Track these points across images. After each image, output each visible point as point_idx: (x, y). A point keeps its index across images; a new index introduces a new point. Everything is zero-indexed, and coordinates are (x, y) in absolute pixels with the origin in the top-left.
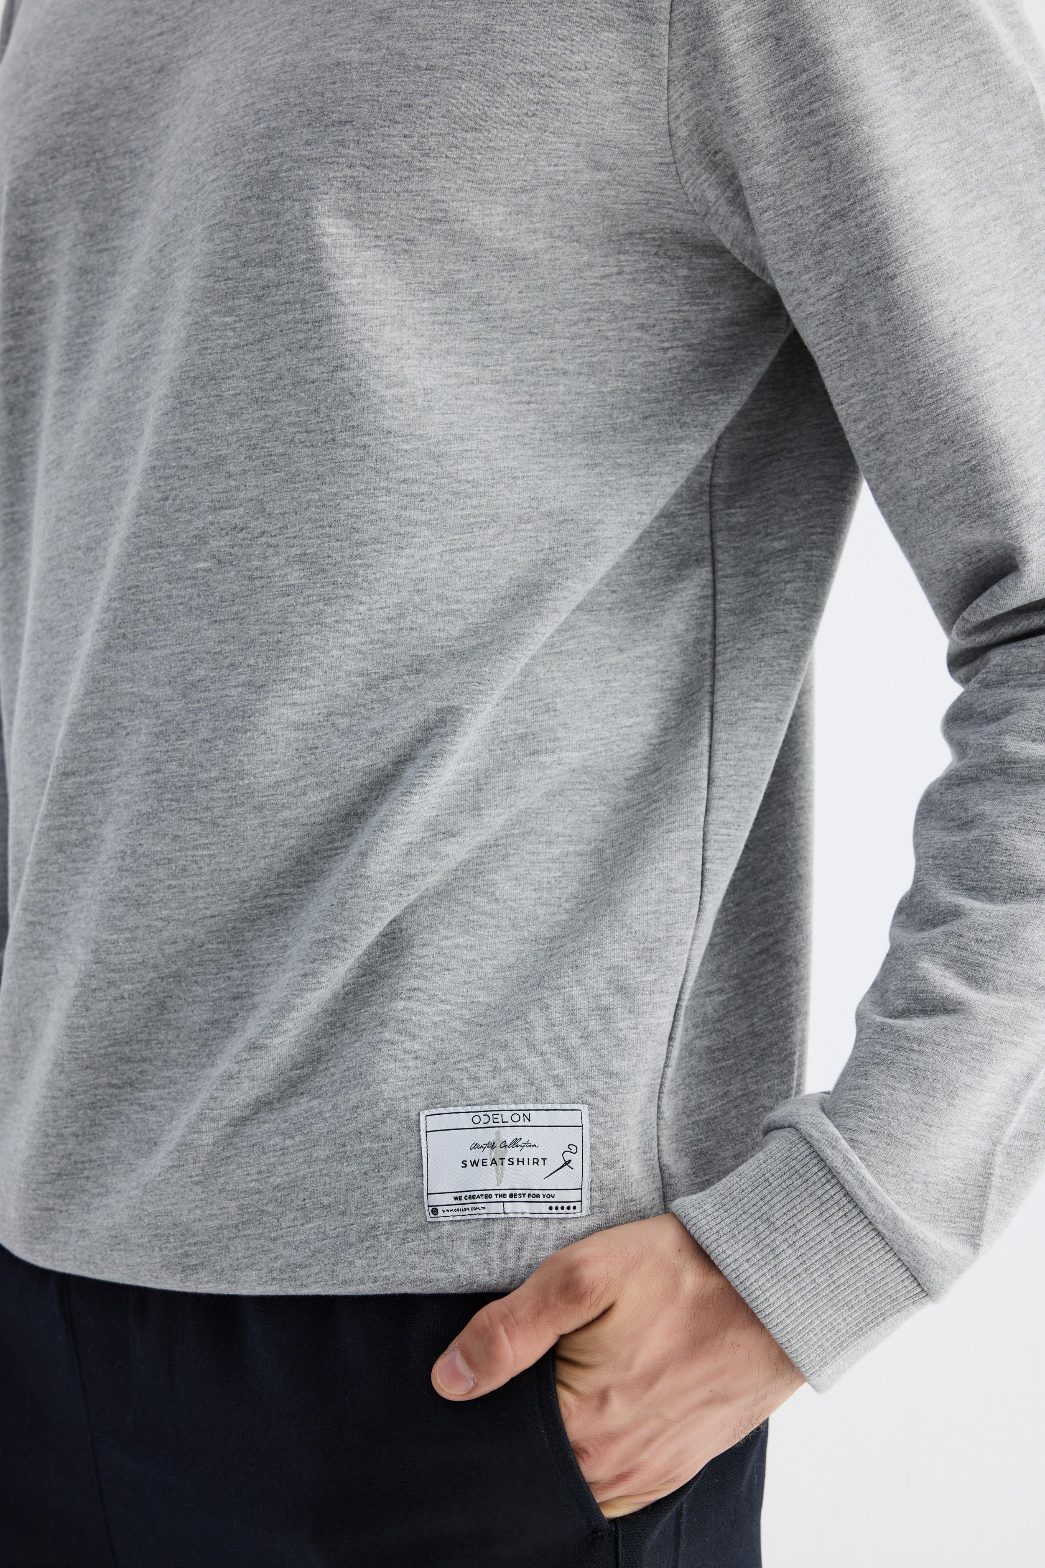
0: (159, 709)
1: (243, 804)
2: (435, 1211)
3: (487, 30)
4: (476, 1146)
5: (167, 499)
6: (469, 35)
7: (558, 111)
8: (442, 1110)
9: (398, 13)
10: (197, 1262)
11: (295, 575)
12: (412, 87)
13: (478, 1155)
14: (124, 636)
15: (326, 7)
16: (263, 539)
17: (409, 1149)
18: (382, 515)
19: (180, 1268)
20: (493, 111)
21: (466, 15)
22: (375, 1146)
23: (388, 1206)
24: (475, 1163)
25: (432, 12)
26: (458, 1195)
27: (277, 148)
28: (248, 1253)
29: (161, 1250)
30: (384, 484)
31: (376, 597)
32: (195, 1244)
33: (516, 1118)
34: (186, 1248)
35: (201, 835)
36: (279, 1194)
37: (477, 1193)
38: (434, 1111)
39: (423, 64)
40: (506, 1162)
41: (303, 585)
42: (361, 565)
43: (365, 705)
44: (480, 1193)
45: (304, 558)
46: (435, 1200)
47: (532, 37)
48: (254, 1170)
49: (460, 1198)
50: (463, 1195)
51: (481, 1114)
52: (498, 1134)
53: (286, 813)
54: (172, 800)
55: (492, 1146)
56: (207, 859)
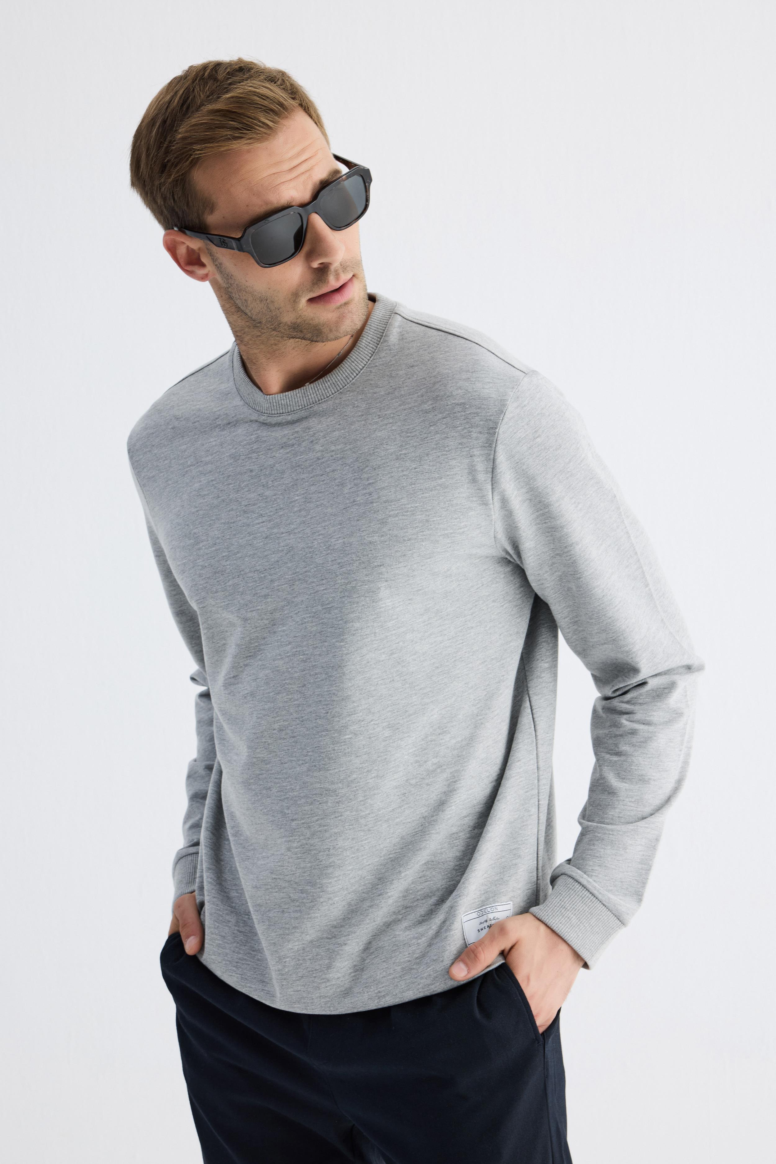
1: (381, 820)
3: (427, 521)
5: (328, 713)
6: (421, 524)
7: (458, 543)
11: (387, 733)
12: (404, 548)
14: (315, 766)
15: (356, 518)
16: (372, 723)
18: (415, 703)
19: (377, 998)
20: (436, 550)
25: (404, 517)
28: (406, 985)
29: (368, 992)
30: (414, 692)
32: (383, 987)
34: (379, 990)
35: (364, 836)
39: (406, 539)
41: (391, 736)
42: (412, 723)
43: (420, 774)
45: (390, 726)
47: (445, 520)
48: (407, 953)
53: (398, 820)
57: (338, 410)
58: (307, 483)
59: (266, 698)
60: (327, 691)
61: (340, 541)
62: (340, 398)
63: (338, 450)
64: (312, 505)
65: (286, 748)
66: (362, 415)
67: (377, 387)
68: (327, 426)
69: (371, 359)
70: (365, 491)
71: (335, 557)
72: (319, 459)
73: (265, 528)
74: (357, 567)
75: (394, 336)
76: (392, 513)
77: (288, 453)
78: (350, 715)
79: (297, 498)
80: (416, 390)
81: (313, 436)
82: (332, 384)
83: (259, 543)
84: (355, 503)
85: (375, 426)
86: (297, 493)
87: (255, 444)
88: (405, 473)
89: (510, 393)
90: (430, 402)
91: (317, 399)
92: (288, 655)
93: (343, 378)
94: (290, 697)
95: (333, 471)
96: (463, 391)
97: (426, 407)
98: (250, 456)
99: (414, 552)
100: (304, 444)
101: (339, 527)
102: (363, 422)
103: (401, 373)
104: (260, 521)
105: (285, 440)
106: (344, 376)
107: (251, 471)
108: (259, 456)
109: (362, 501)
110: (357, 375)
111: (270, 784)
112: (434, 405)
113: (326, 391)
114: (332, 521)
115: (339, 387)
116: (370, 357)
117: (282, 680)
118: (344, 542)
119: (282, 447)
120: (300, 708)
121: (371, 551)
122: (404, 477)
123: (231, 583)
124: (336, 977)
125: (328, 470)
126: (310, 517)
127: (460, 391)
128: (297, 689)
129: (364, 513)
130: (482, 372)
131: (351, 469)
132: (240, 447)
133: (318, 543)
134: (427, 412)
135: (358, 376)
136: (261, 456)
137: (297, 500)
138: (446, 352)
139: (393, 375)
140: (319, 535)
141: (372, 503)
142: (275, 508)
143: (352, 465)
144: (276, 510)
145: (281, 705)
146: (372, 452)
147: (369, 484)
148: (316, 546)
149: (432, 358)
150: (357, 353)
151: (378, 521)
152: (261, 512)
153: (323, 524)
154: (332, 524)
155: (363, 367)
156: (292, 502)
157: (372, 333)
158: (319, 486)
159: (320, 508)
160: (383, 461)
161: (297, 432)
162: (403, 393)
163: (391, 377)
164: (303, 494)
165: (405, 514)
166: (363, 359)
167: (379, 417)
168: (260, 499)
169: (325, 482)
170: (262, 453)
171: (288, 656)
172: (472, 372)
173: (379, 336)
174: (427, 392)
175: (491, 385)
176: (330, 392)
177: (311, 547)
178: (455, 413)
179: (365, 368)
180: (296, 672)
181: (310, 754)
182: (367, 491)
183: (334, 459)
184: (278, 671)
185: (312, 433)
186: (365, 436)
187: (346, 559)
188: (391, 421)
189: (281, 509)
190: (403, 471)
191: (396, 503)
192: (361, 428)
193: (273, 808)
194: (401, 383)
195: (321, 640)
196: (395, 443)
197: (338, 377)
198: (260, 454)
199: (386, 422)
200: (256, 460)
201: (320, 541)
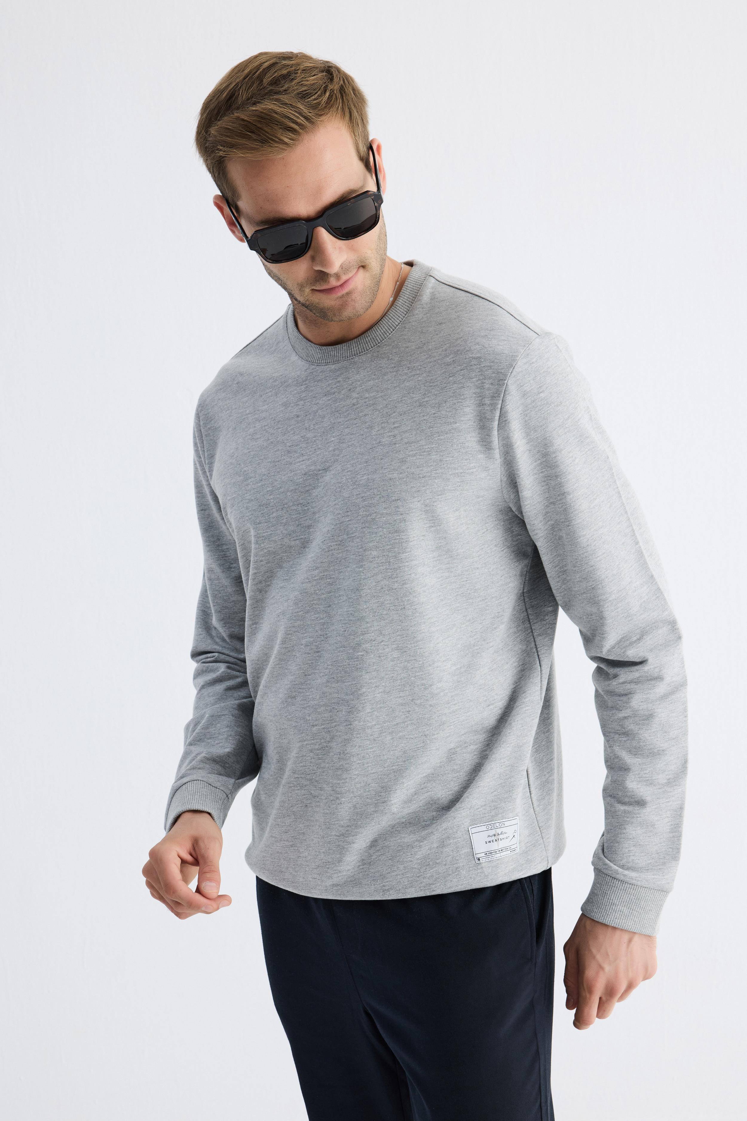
0: (349, 703)
1: (385, 732)
2: (479, 860)
3: (441, 461)
4: (489, 836)
6: (435, 464)
8: (476, 826)
9: (409, 459)
10: (389, 888)
12: (419, 484)
13: (490, 839)
15: (380, 457)
16: (382, 643)
17: (467, 840)
21: (433, 457)
22: (455, 841)
23: (462, 860)
24: (490, 842)
25: (421, 457)
26: (486, 853)
27: (374, 510)
31: (424, 659)
33: (500, 825)
35: (369, 745)
36: (419, 861)
37: (492, 852)
38: (473, 827)
39: (421, 476)
40: (500, 840)
44: (493, 851)
46: (478, 856)
49: (486, 854)
50: (487, 853)
51: (489, 825)
52: (496, 831)
54: (357, 734)
55: (495, 835)
56: (372, 753)
57: (375, 362)
58: (342, 426)
59: (295, 616)
60: (346, 611)
61: (365, 477)
62: (378, 352)
63: (371, 397)
64: (344, 445)
65: (309, 662)
66: (395, 367)
67: (409, 342)
68: (364, 376)
69: (406, 316)
70: (390, 434)
71: (359, 491)
72: (354, 405)
73: (304, 465)
74: (378, 501)
75: (426, 296)
76: (411, 453)
77: (329, 400)
78: (363, 634)
79: (333, 439)
80: (442, 345)
81: (351, 385)
82: (372, 338)
83: (299, 479)
84: (381, 443)
85: (404, 377)
86: (334, 435)
87: (303, 393)
88: (425, 418)
89: (521, 350)
90: (452, 356)
91: (358, 352)
92: (316, 578)
93: (381, 333)
94: (317, 616)
95: (365, 415)
96: (480, 346)
97: (448, 360)
98: (298, 403)
99: (427, 488)
100: (343, 392)
101: (365, 465)
102: (395, 373)
103: (431, 329)
104: (301, 460)
105: (328, 389)
106: (382, 331)
107: (298, 416)
108: (305, 403)
109: (386, 442)
110: (393, 330)
111: (294, 694)
112: (454, 359)
113: (367, 345)
114: (360, 460)
115: (378, 341)
116: (406, 315)
117: (311, 601)
118: (368, 479)
119: (325, 395)
120: (325, 626)
121: (391, 486)
122: (424, 421)
123: (274, 515)
124: (347, 869)
125: (360, 414)
126: (342, 455)
127: (477, 346)
128: (323, 609)
129: (387, 453)
130: (499, 331)
131: (380, 414)
132: (291, 396)
133: (346, 478)
134: (448, 365)
135: (394, 332)
136: (307, 403)
137: (333, 441)
138: (470, 311)
139: (424, 331)
140: (348, 472)
141: (395, 444)
142: (314, 448)
143: (382, 411)
144: (315, 450)
145: (309, 623)
146: (400, 400)
147: (395, 427)
148: (344, 482)
149: (458, 317)
150: (394, 311)
151: (398, 460)
152: (302, 452)
153: (352, 462)
154: (359, 462)
155: (399, 323)
156: (328, 443)
157: (408, 293)
158: (352, 428)
159: (351, 448)
160: (409, 408)
161: (339, 382)
162: (430, 347)
163: (422, 333)
164: (338, 436)
165: (423, 454)
166: (399, 317)
167: (409, 368)
168: (303, 440)
169: (357, 425)
170: (308, 400)
171: (315, 580)
172: (490, 330)
173: (414, 296)
174: (450, 347)
175: (505, 342)
176: (370, 346)
177: (340, 483)
178: (472, 365)
179: (400, 324)
180: (323, 594)
181: (329, 667)
182: (392, 433)
183: (367, 405)
184: (306, 593)
185: (350, 382)
186: (395, 385)
187: (368, 493)
188: (418, 372)
189: (319, 449)
190: (424, 416)
191: (415, 444)
192: (392, 378)
193: (297, 715)
194: (429, 338)
195: (345, 565)
196: (420, 392)
197: (377, 333)
198: (306, 401)
199: (413, 373)
200: (302, 407)
201: (348, 477)
